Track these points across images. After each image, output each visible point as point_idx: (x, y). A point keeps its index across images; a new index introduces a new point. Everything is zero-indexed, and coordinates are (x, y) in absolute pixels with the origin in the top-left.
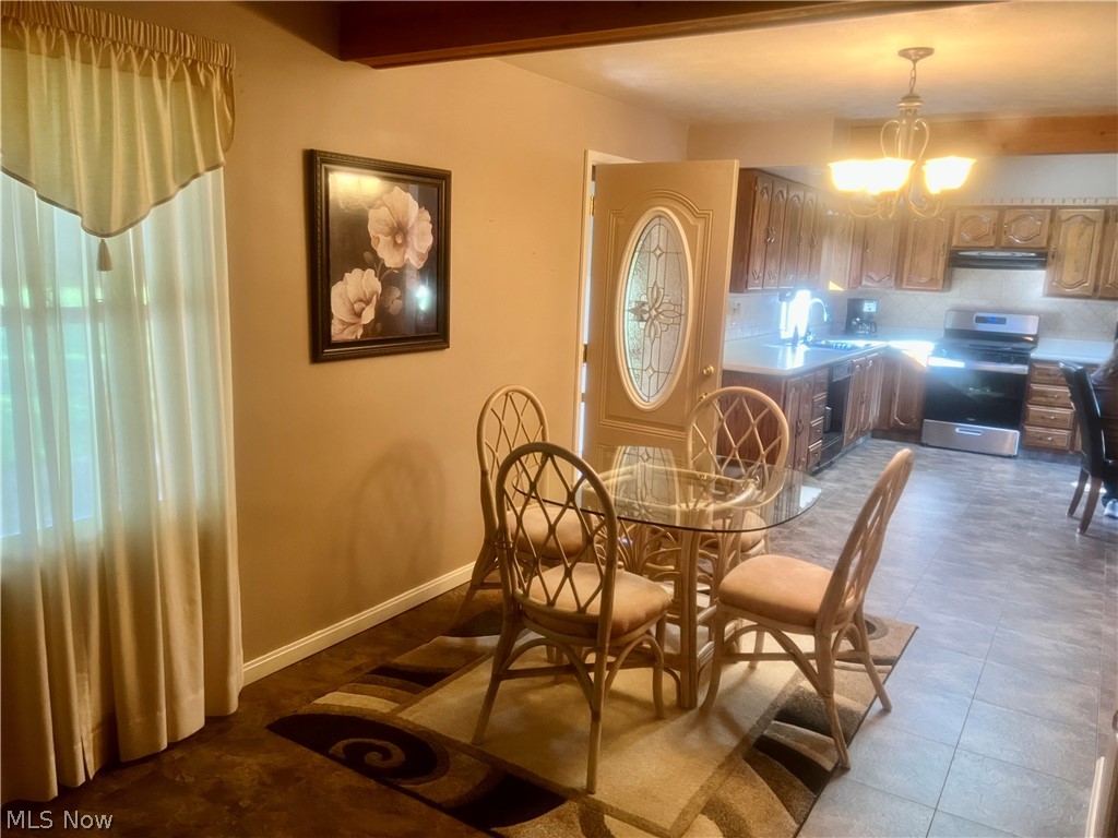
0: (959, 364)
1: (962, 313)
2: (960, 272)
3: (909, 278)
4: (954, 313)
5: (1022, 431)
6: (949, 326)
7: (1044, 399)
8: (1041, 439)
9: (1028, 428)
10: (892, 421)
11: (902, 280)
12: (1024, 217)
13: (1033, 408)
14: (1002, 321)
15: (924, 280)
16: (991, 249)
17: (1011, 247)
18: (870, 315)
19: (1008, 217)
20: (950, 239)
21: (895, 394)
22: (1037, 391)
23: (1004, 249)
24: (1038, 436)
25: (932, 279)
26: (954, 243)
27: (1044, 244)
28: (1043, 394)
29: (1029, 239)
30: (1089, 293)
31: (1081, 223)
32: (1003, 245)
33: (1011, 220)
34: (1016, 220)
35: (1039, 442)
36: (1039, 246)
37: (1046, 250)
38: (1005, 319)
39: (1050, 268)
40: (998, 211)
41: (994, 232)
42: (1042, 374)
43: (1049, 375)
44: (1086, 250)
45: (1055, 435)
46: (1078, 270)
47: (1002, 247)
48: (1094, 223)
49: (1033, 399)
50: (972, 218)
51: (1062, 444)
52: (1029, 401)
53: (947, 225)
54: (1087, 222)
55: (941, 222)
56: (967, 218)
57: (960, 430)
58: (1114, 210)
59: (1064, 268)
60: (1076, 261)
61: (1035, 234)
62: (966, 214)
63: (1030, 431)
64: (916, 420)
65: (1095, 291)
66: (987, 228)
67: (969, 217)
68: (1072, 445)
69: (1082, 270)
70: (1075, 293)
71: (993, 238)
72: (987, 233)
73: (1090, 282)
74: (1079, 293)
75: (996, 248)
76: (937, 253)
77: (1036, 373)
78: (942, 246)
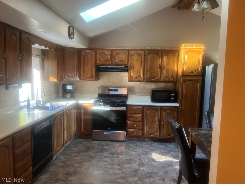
0: (108, 108)
1: (103, 87)
2: (101, 73)
3: (84, 76)
4: (101, 88)
5: (126, 131)
6: (100, 93)
7: (132, 119)
8: (132, 133)
9: (129, 130)
10: (81, 132)
11: (81, 76)
12: (119, 53)
13: (129, 122)
14: (116, 90)
15: (88, 76)
16: (110, 65)
17: (116, 64)
18: (70, 90)
19: (115, 53)
20: (96, 61)
21: (81, 121)
22: (130, 116)
23: (114, 65)
24: (132, 132)
25: (91, 76)
26: (98, 62)
27: (127, 63)
28: (132, 117)
29: (122, 61)
30: (142, 80)
31: (137, 56)
32: (114, 63)
33: (116, 54)
34: (117, 54)
35: (132, 134)
36: (125, 64)
37: (127, 65)
38: (117, 89)
39: (129, 72)
40: (111, 51)
41: (110, 58)
42: (130, 110)
43: (133, 110)
44: (140, 65)
45: (137, 131)
46: (138, 72)
47: (114, 64)
48: (141, 55)
49: (129, 119)
50: (103, 53)
51: (140, 134)
52: (128, 120)
53: (94, 56)
54: (139, 55)
55: (92, 54)
56: (101, 53)
57: (106, 133)
58: (147, 51)
59: (134, 72)
60: (137, 69)
61: (123, 60)
62: (101, 52)
63: (129, 131)
64: (90, 130)
65: (144, 79)
66: (108, 57)
67: (102, 53)
68: (143, 135)
69: (139, 72)
70: (138, 80)
71: (110, 61)
72: (108, 59)
73: (142, 76)
74: (139, 80)
75: (112, 65)
76: (92, 66)
77: (129, 110)
78: (94, 63)
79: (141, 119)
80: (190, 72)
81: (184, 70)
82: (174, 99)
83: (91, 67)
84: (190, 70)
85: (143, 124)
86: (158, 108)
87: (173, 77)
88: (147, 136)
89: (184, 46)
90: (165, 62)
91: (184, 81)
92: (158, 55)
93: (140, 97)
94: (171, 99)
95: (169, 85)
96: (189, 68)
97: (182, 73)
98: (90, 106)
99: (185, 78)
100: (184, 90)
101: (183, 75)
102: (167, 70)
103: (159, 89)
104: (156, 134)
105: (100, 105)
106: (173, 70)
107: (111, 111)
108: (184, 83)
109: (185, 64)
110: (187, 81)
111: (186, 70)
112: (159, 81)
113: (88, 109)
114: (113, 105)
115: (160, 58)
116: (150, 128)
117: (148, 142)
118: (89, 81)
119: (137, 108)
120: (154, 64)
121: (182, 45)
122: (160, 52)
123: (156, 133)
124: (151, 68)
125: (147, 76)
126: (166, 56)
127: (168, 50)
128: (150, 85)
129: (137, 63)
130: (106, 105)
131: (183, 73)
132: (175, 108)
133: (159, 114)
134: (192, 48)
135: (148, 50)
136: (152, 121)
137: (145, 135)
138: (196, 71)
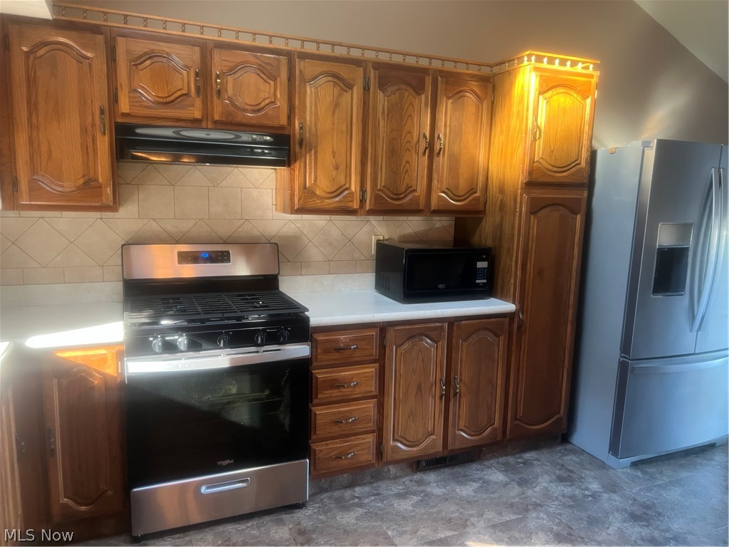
0: (219, 359)
2: (131, 170)
3: (31, 183)
5: (311, 455)
7: (335, 393)
8: (338, 458)
10: (56, 510)
11: (16, 183)
12: (243, 66)
13: (321, 411)
14: (223, 257)
15: (67, 187)
16: (196, 123)
17: (230, 123)
19: (220, 62)
20: (114, 99)
21: (53, 452)
22: (325, 381)
23: (221, 125)
24: (336, 452)
25: (87, 184)
26: (124, 106)
27: (288, 122)
28: (336, 384)
29: (259, 111)
30: (356, 205)
31: (334, 86)
32: (217, 117)
33: (225, 69)
34: (232, 70)
35: (334, 463)
36: (275, 123)
37: (286, 132)
38: (228, 253)
39: (297, 164)
40: (197, 49)
41: (198, 90)
42: (327, 351)
43: (338, 350)
44: (345, 135)
45: (356, 445)
46: (337, 168)
47: (216, 122)
48: (350, 87)
49: (320, 396)
50: (151, 55)
51: (368, 456)
52: (315, 401)
53: (100, 67)
54: (342, 85)
55: (87, 58)
56: (141, 56)
57: (208, 488)
58: (375, 69)
59: (318, 164)
60: (334, 153)
61: (267, 101)
62: (140, 47)
63: (321, 451)
64: (110, 493)
65: (362, 201)
66: (185, 81)
67: (146, 54)
68: (379, 453)
69: (342, 167)
70: (337, 205)
71: (198, 102)
72: (184, 92)
73: (354, 186)
74: (343, 204)
75: (204, 125)
76: (89, 127)
77: (319, 351)
78: (102, 112)
79: (372, 387)
80: (555, 169)
81: (534, 162)
82: (485, 281)
83: (84, 130)
84: (553, 163)
85: (381, 407)
86: (442, 328)
87: (472, 191)
88: (397, 457)
89: (533, 58)
90: (445, 126)
91: (536, 208)
92: (419, 94)
93: (328, 279)
94: (477, 281)
95: (438, 225)
96: (552, 152)
97: (526, 174)
98: (103, 359)
99: (538, 193)
100: (532, 246)
101: (531, 184)
102: (455, 161)
103: (404, 242)
104: (433, 437)
105: (170, 348)
106: (473, 161)
107: (236, 371)
108: (532, 216)
109: (540, 137)
110: (543, 208)
111: (541, 161)
112: (421, 207)
113: (92, 376)
114: (240, 337)
115: (426, 105)
116: (409, 418)
117: (396, 478)
118: (57, 213)
119: (354, 340)
120: (404, 134)
121: (528, 53)
122: (427, 78)
123: (433, 434)
124: (394, 152)
125: (377, 187)
126: (451, 101)
127: (451, 73)
128: (366, 228)
129: (333, 124)
130: (204, 346)
131: (530, 173)
132: (501, 319)
133: (443, 353)
134: (562, 68)
135: (378, 66)
136: (419, 388)
137: (389, 452)
138: (573, 165)
